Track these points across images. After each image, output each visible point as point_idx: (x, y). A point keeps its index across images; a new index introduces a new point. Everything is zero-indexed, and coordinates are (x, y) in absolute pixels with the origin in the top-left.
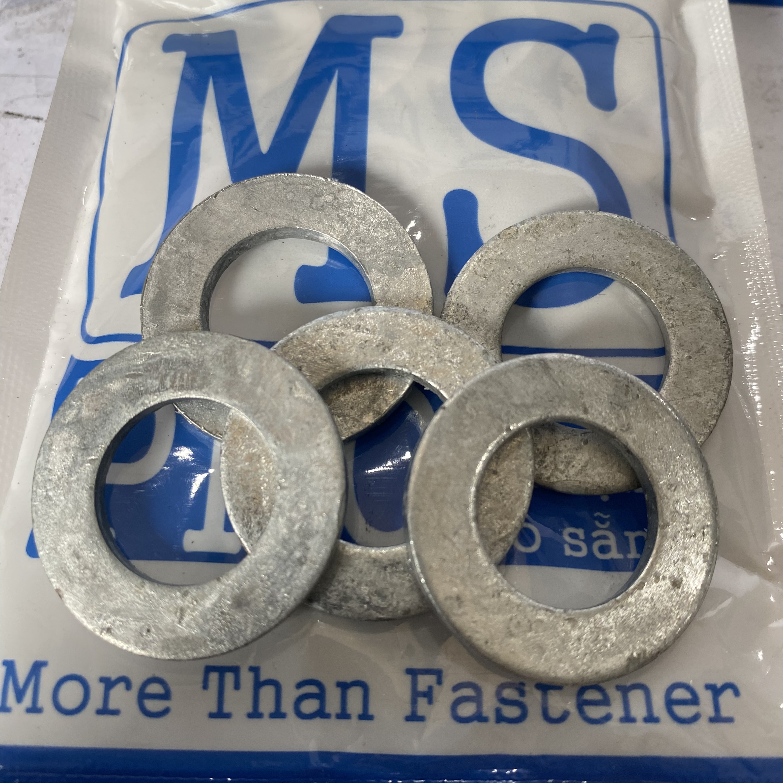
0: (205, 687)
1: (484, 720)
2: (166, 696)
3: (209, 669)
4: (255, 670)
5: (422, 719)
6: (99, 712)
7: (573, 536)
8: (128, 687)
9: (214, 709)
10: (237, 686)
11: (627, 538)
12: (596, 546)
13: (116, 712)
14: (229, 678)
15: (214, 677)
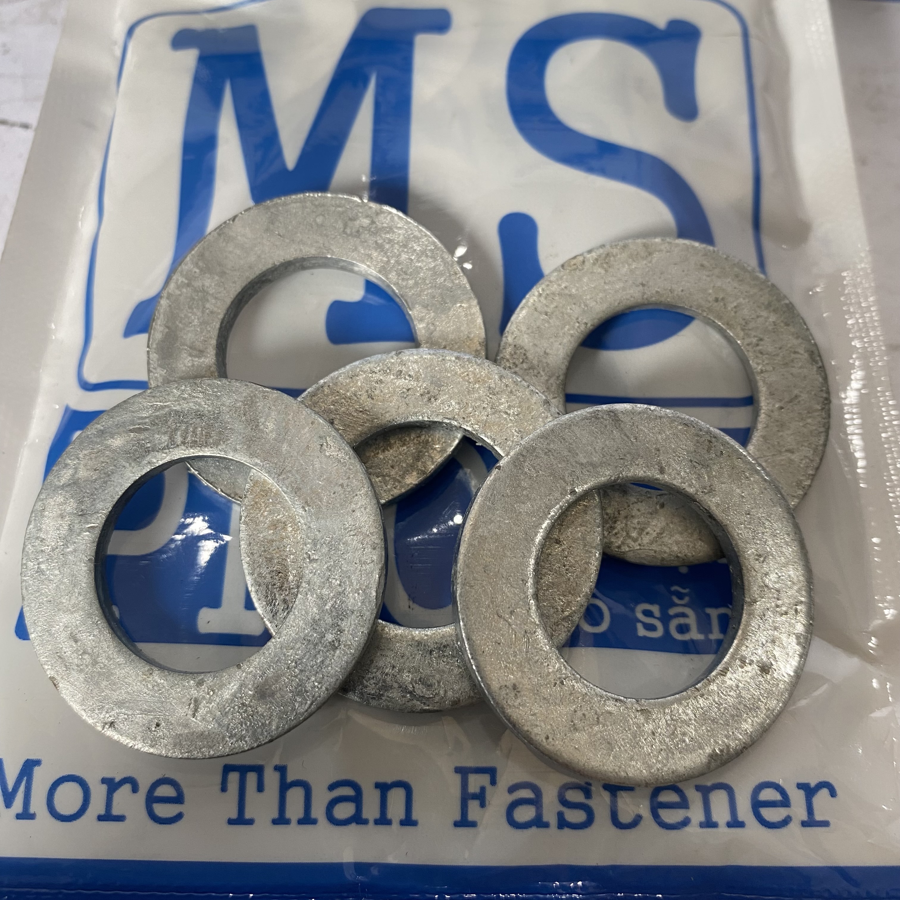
0: (224, 789)
1: (546, 825)
2: (179, 799)
3: (228, 769)
4: (281, 770)
5: (473, 824)
6: (100, 818)
7: (648, 613)
8: (135, 789)
9: (234, 815)
10: (260, 788)
11: (708, 616)
12: (673, 625)
13: (120, 818)
14: (252, 778)
15: (234, 778)
